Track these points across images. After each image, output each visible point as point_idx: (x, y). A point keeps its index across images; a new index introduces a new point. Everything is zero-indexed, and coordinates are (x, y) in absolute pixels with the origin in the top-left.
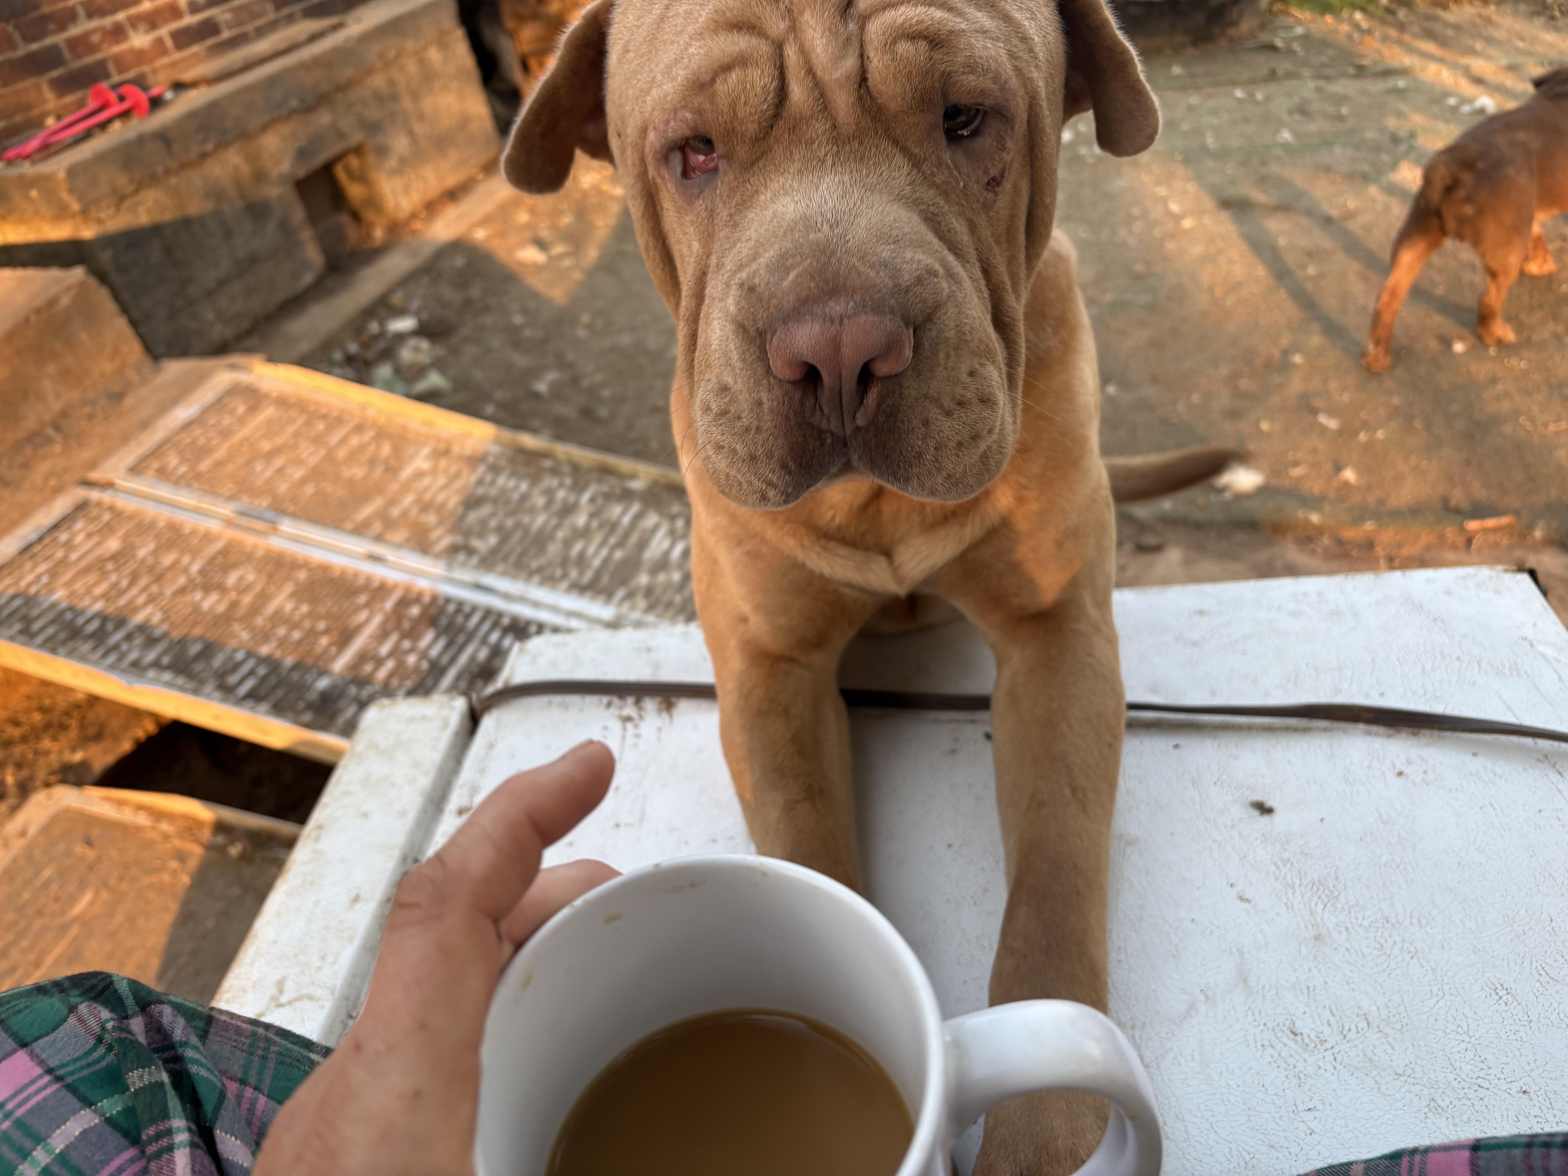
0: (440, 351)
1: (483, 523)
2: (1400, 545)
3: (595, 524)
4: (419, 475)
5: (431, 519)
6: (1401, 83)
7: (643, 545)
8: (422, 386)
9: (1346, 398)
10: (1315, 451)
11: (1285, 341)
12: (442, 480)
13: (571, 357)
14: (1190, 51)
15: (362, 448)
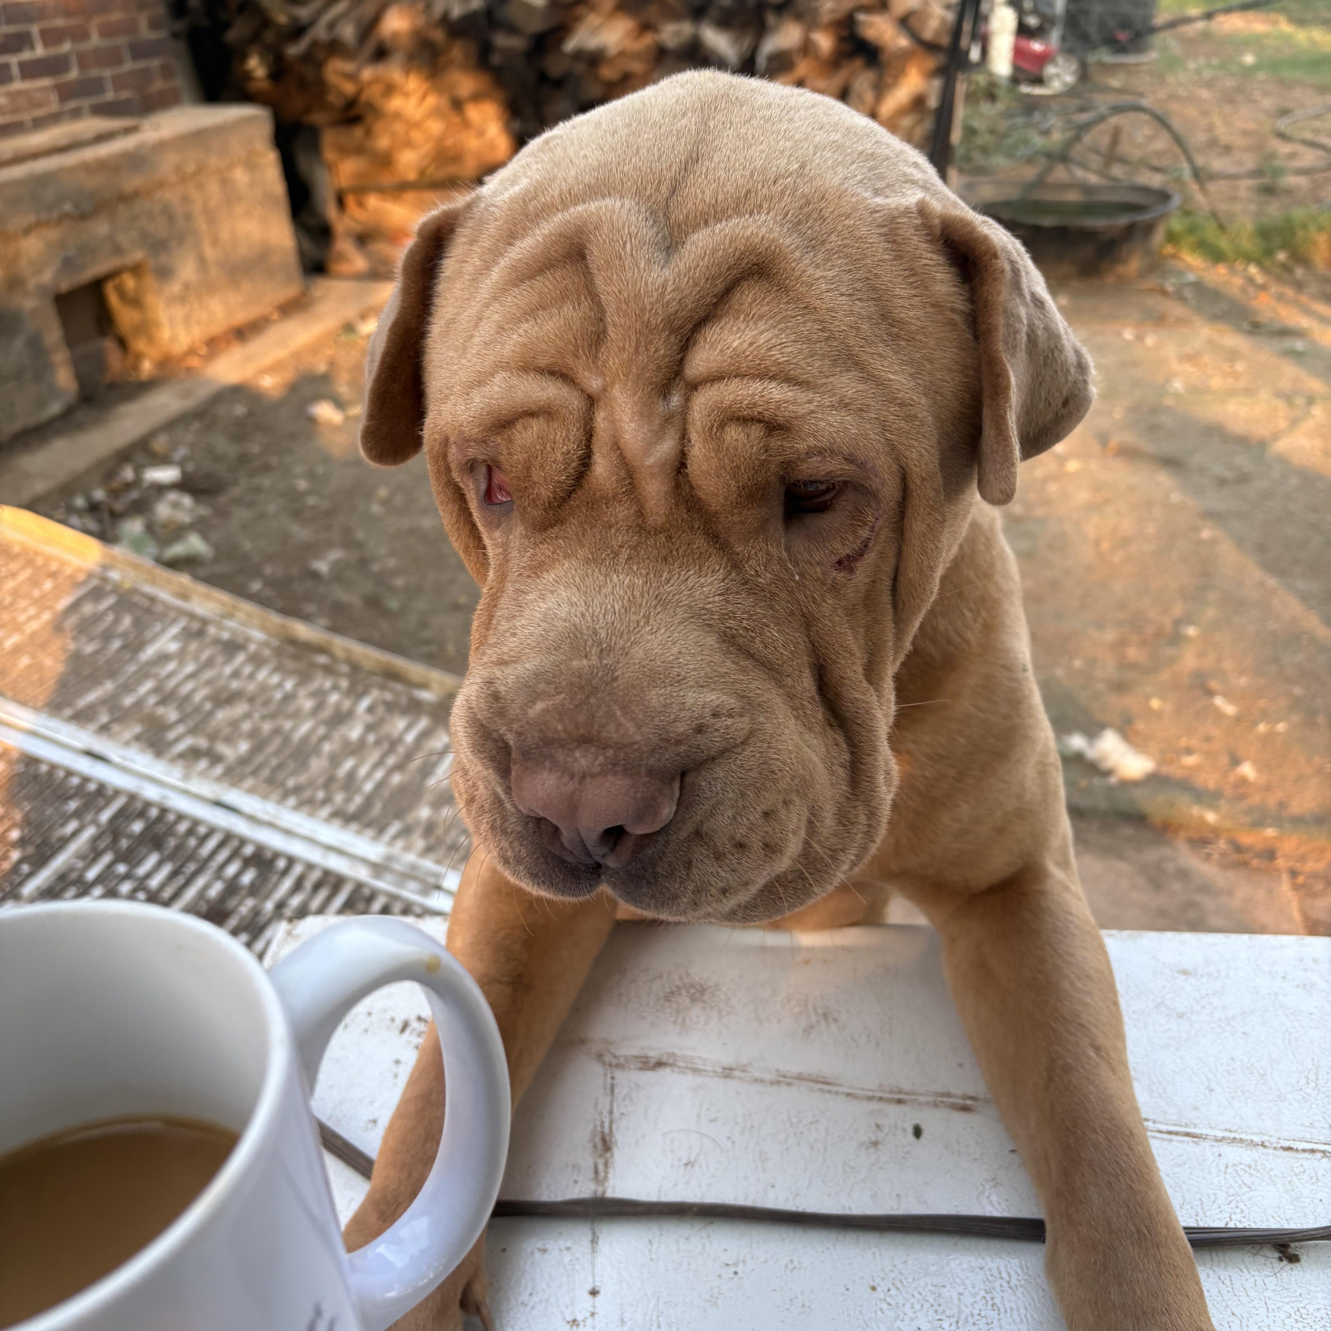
0: (204, 511)
1: (234, 724)
2: (1303, 858)
3: (371, 738)
4: (164, 658)
5: (172, 715)
6: (1299, 345)
7: (427, 770)
8: (177, 550)
9: (1243, 681)
10: (1208, 739)
11: (1178, 610)
12: (190, 668)
13: (360, 535)
14: (1075, 284)
15: (97, 618)
